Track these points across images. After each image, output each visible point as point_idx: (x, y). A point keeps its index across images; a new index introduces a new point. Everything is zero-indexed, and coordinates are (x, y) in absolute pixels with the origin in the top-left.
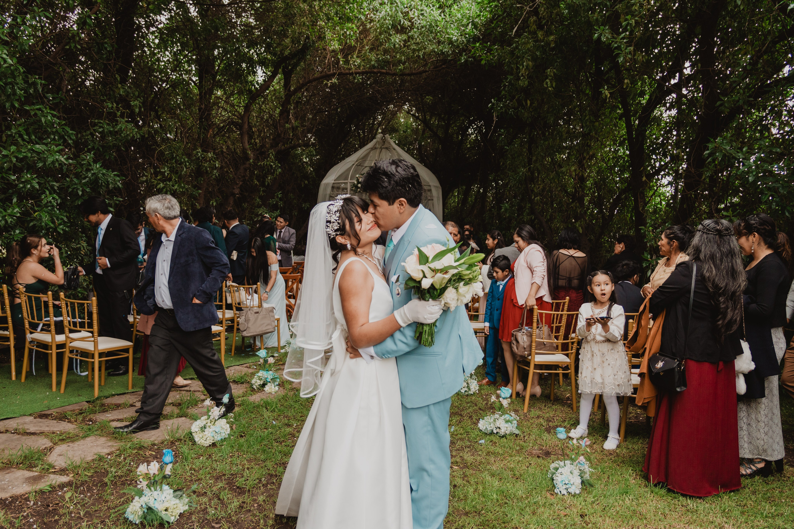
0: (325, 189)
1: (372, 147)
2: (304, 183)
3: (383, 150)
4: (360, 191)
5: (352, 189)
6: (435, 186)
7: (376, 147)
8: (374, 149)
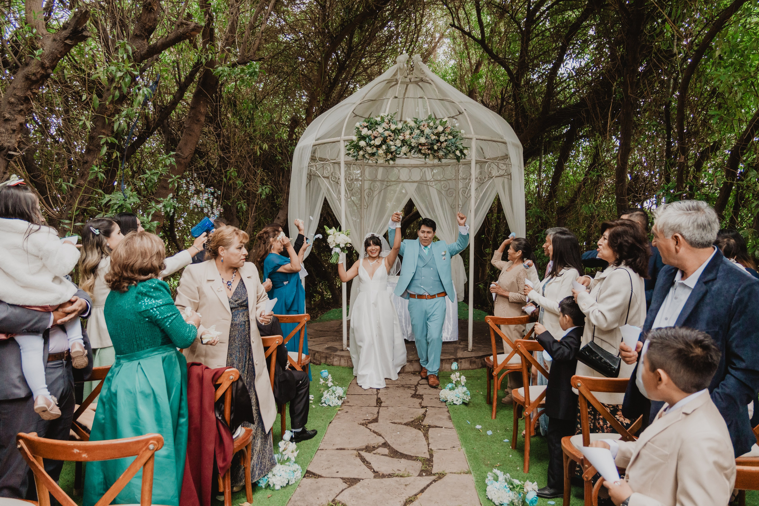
0: (301, 157)
1: (389, 78)
2: (261, 148)
3: (411, 86)
4: (363, 156)
5: (348, 152)
6: (514, 145)
7: (397, 79)
8: (394, 83)
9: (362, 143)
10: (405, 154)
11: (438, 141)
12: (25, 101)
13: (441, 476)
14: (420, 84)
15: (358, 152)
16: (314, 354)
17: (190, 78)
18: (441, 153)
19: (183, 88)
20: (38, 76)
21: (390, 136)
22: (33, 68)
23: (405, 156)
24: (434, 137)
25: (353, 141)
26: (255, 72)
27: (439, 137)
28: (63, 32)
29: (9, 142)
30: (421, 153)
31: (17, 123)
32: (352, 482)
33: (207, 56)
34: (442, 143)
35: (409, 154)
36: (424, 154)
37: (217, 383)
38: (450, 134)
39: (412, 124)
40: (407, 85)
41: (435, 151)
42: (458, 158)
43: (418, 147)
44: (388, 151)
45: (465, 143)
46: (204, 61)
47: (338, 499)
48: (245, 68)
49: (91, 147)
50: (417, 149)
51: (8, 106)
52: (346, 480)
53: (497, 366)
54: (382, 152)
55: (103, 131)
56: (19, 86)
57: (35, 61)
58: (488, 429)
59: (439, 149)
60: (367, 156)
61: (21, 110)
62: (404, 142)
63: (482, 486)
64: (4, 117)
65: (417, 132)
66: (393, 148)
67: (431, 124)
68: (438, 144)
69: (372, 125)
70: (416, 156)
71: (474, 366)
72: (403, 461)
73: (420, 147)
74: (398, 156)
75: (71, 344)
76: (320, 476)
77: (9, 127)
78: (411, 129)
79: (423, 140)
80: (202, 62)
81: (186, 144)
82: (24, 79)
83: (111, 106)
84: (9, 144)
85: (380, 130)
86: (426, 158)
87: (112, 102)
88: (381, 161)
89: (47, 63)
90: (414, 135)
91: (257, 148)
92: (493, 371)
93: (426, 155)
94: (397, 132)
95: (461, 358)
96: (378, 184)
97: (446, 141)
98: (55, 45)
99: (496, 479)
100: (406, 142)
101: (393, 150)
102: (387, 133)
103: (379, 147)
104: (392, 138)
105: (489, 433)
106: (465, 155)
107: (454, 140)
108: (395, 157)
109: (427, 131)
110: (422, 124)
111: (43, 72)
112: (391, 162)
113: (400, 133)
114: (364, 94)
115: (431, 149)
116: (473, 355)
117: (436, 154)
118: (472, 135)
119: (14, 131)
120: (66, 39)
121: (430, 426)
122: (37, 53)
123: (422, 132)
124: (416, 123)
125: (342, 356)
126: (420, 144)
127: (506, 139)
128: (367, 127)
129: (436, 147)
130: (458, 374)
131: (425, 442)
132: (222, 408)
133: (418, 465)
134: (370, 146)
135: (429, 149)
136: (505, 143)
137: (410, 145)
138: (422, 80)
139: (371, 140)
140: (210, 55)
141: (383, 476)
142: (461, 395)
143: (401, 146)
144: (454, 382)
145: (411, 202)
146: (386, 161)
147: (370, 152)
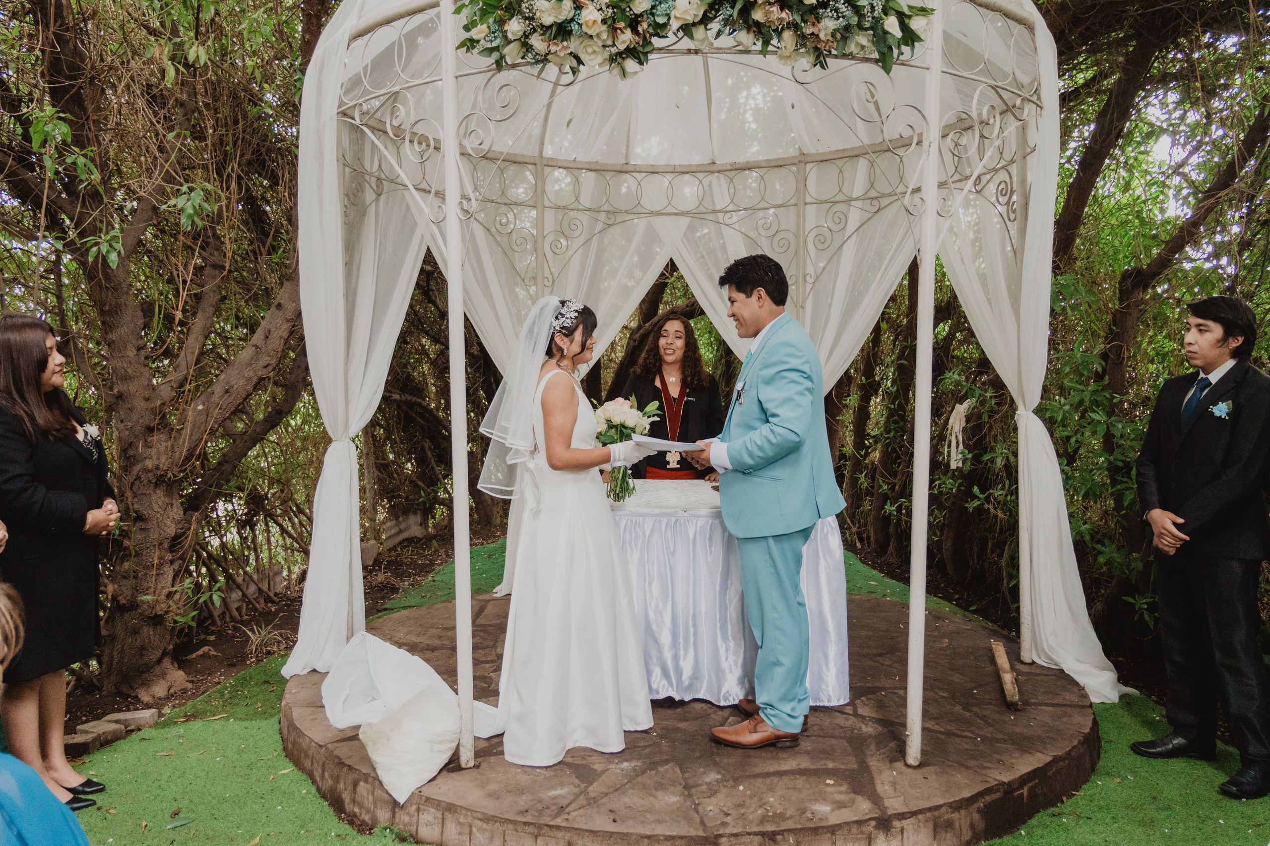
5: (467, 35)
10: (687, 29)
15: (501, 22)
16: (355, 784)
18: (828, 25)
23: (686, 43)
35: (700, 33)
36: (761, 31)
41: (808, 13)
54: (598, 17)
59: (821, 4)
60: (537, 42)
70: (726, 41)
74: (656, 42)
86: (765, 47)
93: (766, 36)
95: (902, 816)
108: (646, 43)
112: (631, 64)
117: (808, 29)
125: (451, 808)
136: (1028, 25)
145: (672, 267)
146: (612, 59)
147: (548, 20)
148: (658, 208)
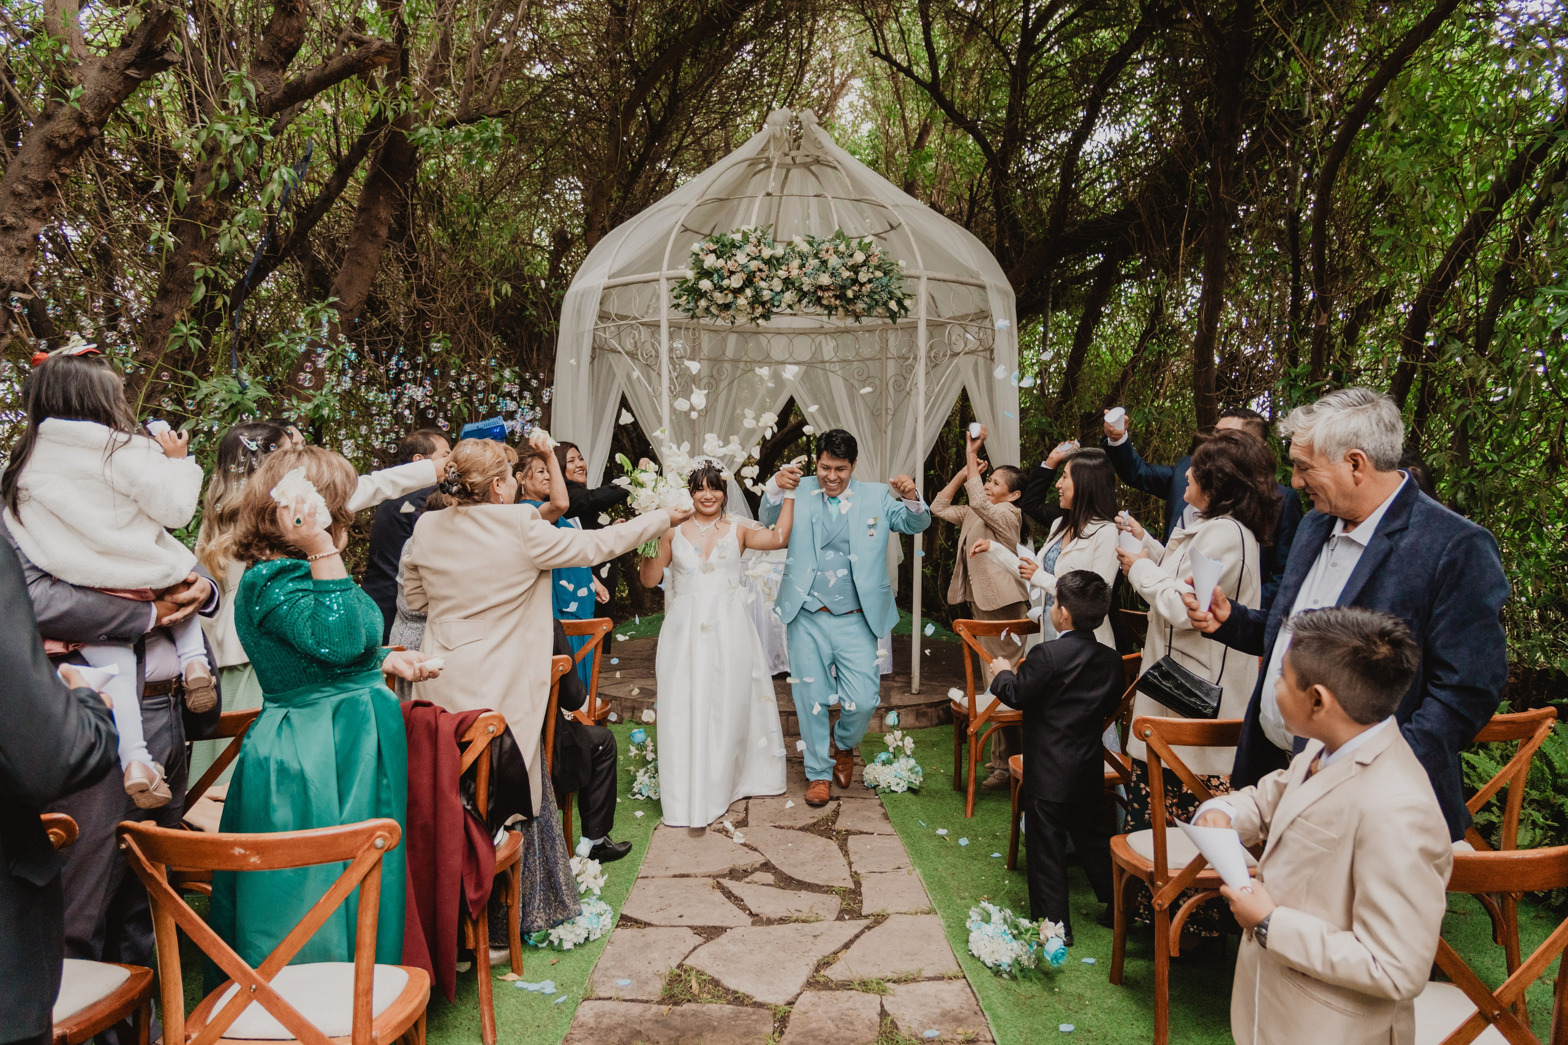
0: (579, 313)
1: (753, 155)
2: (497, 293)
3: (795, 173)
4: (707, 309)
5: (676, 301)
6: (999, 290)
7: (768, 159)
8: (762, 166)
9: (705, 284)
10: (790, 306)
11: (855, 281)
12: (44, 190)
13: (879, 919)
14: (813, 168)
15: (697, 301)
17: (359, 150)
18: (860, 306)
19: (344, 168)
20: (72, 141)
21: (760, 270)
22: (62, 125)
23: (789, 311)
24: (846, 274)
25: (686, 281)
26: (495, 138)
27: (856, 273)
28: (123, 54)
29: (12, 273)
30: (822, 305)
31: (28, 235)
32: (711, 933)
33: (398, 105)
34: (862, 285)
35: (796, 307)
36: (826, 307)
37: (464, 740)
38: (878, 268)
39: (805, 248)
40: (788, 171)
41: (850, 301)
42: (893, 316)
43: (815, 292)
44: (756, 300)
45: (907, 286)
46: (390, 114)
47: (688, 962)
48: (473, 129)
49: (169, 286)
50: (814, 296)
51: (11, 201)
52: (698, 930)
53: (976, 717)
54: (745, 302)
55: (194, 253)
56: (33, 161)
57: (66, 110)
58: (959, 836)
59: (856, 297)
60: (713, 310)
61: (38, 209)
62: (788, 282)
63: (960, 934)
64: (4, 222)
65: (813, 262)
66: (766, 295)
67: (842, 248)
68: (856, 288)
69: (725, 249)
70: (812, 309)
71: (924, 722)
72: (803, 893)
73: (820, 293)
74: (775, 310)
75: (184, 664)
76: (647, 925)
77: (12, 242)
78: (802, 256)
79: (825, 279)
80: (386, 119)
81: (350, 283)
82: (43, 146)
83: (211, 203)
84: (12, 277)
85: (741, 258)
86: (830, 314)
87: (213, 196)
88: (742, 320)
89: (91, 116)
90: (808, 269)
91: (490, 292)
92: (967, 726)
93: (830, 309)
94: (773, 263)
95: (902, 706)
96: (728, 366)
97: (870, 281)
98: (106, 78)
99: (987, 918)
100: (793, 284)
101: (766, 298)
102: (754, 265)
103: (737, 292)
104: (764, 275)
105: (964, 841)
106: (906, 310)
107: (885, 280)
108: (769, 311)
109: (834, 261)
110: (824, 247)
111: (82, 133)
112: (760, 321)
113: (780, 264)
114: (704, 187)
115: (842, 297)
116: (922, 700)
117: (851, 308)
118: (920, 270)
119: (22, 250)
120: (128, 66)
121: (849, 833)
122: (72, 94)
123: (824, 263)
124: (811, 244)
126: (820, 287)
127: (985, 279)
128: (714, 251)
129: (850, 294)
130: (898, 734)
131: (843, 861)
132: (472, 790)
133: (834, 902)
134: (721, 289)
135: (836, 297)
136: (982, 287)
137: (800, 289)
138: (817, 161)
139: (722, 278)
140: (403, 104)
141: (770, 922)
142: (905, 774)
143: (782, 291)
144: (891, 749)
145: (791, 401)
146: (752, 319)
147: (720, 302)
148: (782, 359)
